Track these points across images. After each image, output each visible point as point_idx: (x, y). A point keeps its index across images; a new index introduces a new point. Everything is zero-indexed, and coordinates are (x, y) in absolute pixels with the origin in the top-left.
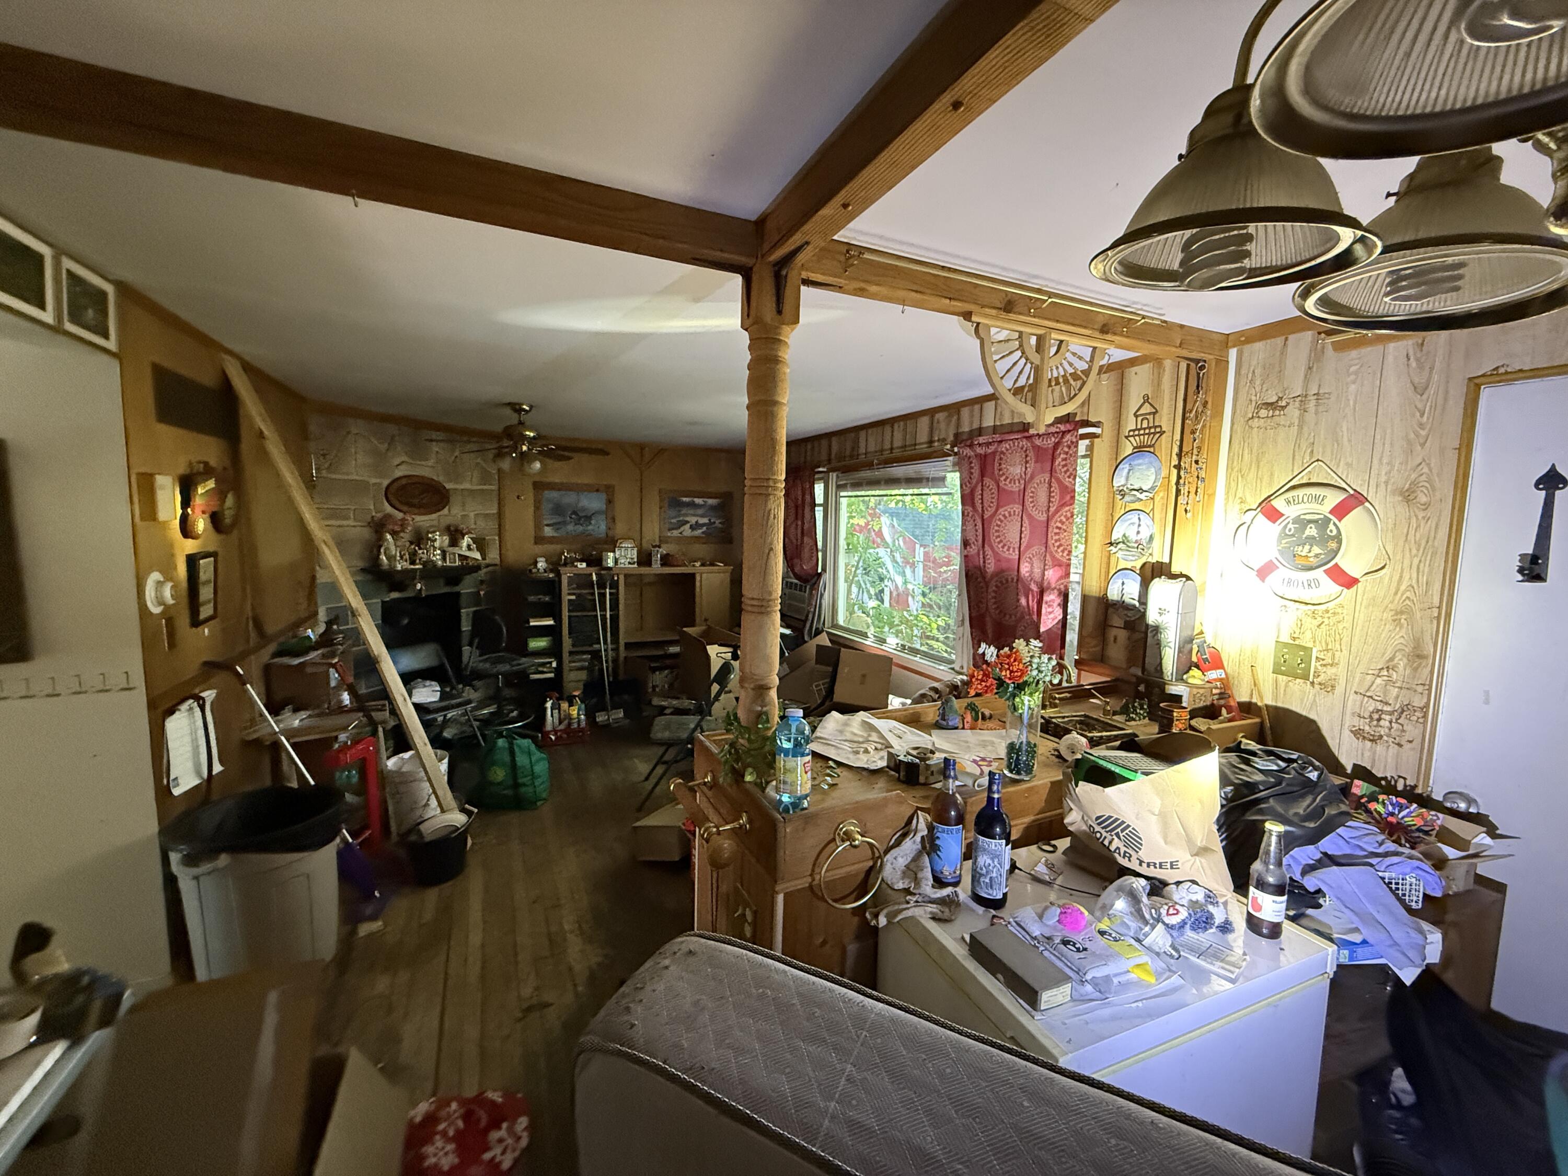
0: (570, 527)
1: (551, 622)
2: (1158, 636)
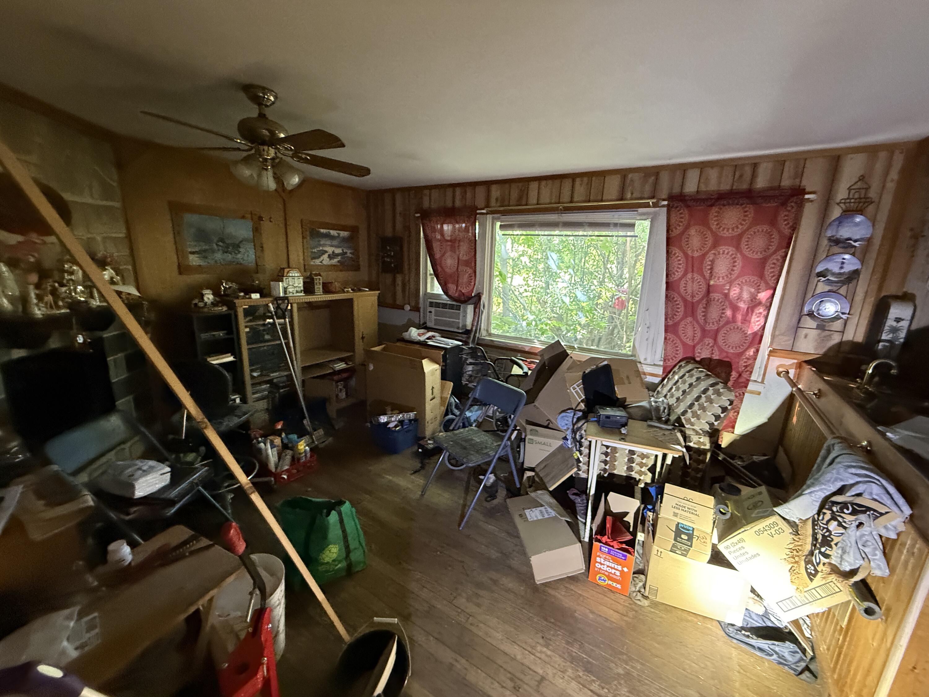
0: (218, 256)
1: (231, 359)
2: (891, 336)
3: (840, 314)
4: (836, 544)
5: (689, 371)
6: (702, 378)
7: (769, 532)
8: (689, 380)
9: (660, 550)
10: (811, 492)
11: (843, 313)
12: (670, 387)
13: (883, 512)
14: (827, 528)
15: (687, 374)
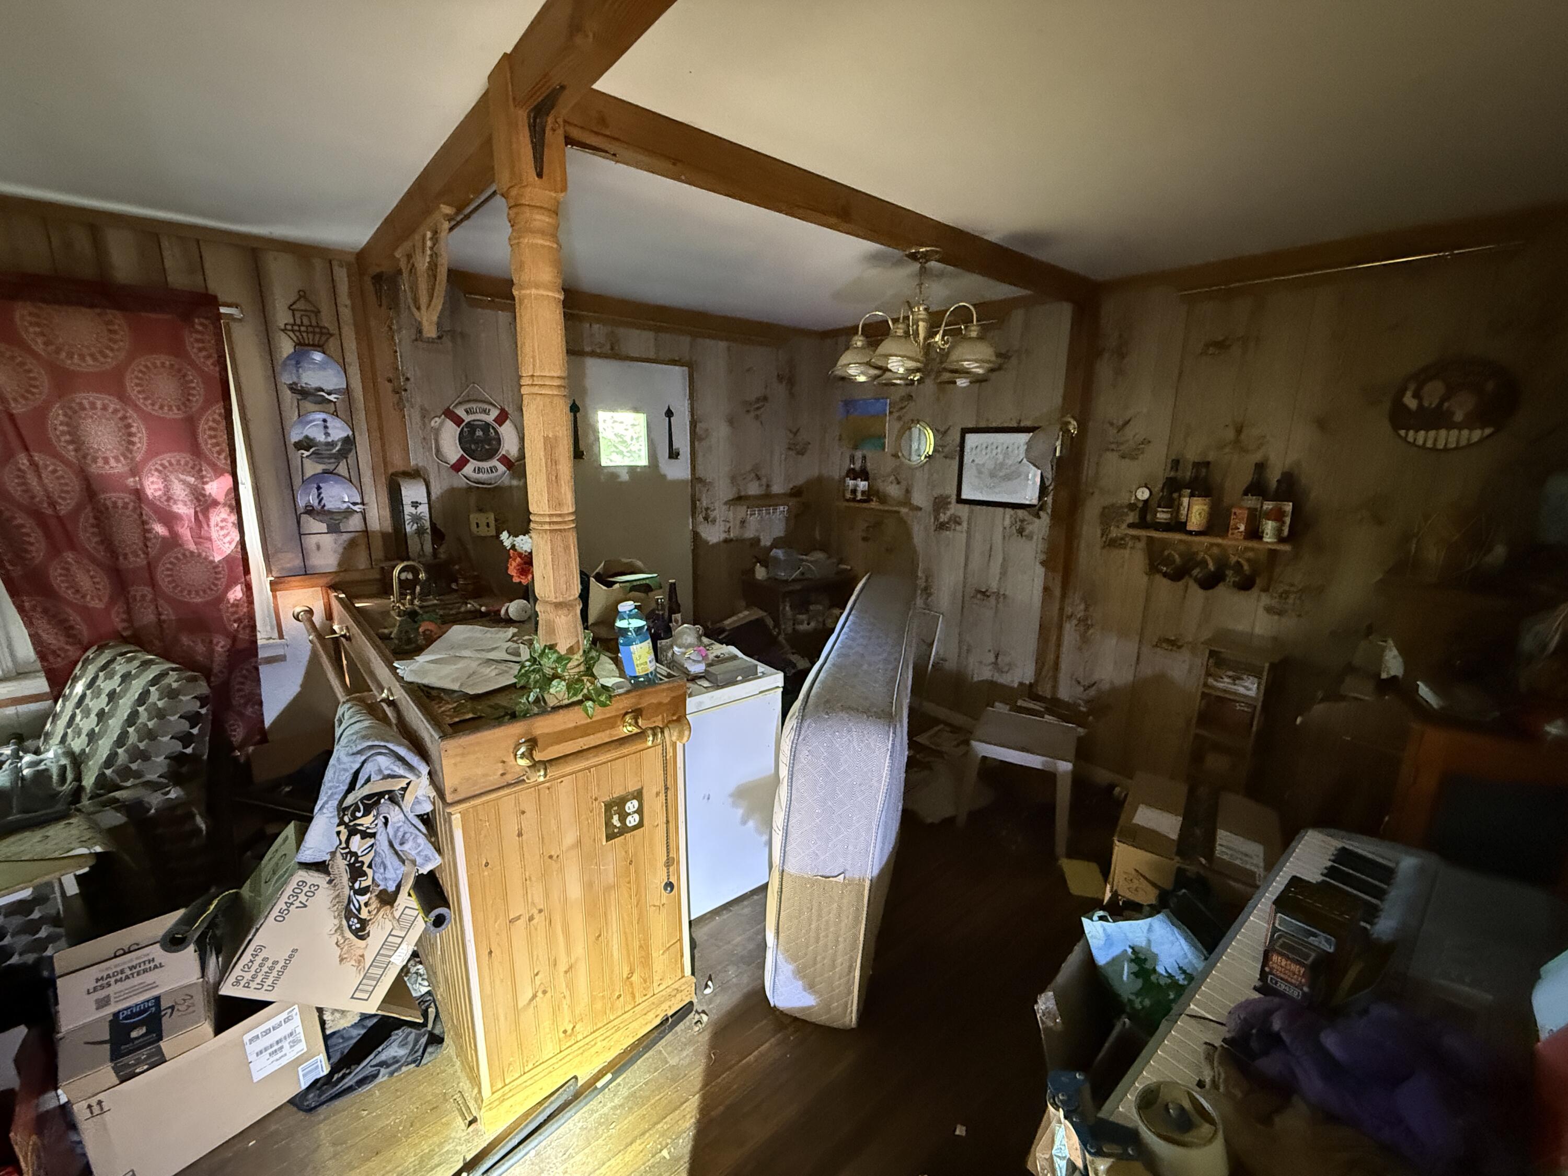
2: (415, 526)
3: (352, 506)
4: (370, 866)
5: (103, 668)
6: (133, 672)
7: (297, 904)
8: (107, 686)
9: (93, 1101)
10: (320, 809)
11: (355, 504)
12: (70, 713)
13: (404, 785)
14: (350, 852)
15: (101, 674)
